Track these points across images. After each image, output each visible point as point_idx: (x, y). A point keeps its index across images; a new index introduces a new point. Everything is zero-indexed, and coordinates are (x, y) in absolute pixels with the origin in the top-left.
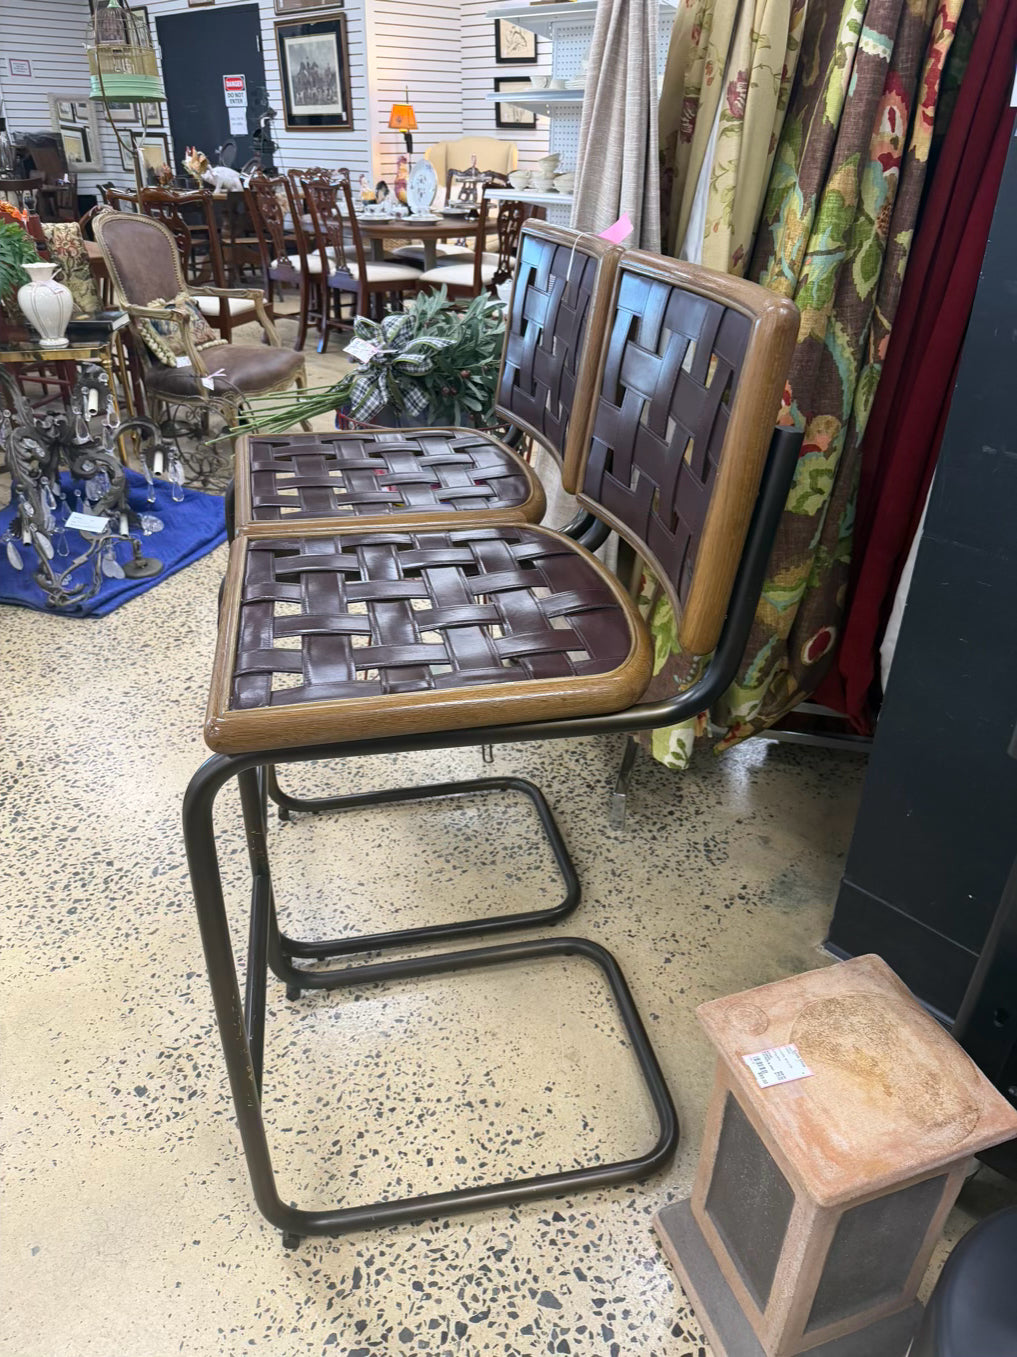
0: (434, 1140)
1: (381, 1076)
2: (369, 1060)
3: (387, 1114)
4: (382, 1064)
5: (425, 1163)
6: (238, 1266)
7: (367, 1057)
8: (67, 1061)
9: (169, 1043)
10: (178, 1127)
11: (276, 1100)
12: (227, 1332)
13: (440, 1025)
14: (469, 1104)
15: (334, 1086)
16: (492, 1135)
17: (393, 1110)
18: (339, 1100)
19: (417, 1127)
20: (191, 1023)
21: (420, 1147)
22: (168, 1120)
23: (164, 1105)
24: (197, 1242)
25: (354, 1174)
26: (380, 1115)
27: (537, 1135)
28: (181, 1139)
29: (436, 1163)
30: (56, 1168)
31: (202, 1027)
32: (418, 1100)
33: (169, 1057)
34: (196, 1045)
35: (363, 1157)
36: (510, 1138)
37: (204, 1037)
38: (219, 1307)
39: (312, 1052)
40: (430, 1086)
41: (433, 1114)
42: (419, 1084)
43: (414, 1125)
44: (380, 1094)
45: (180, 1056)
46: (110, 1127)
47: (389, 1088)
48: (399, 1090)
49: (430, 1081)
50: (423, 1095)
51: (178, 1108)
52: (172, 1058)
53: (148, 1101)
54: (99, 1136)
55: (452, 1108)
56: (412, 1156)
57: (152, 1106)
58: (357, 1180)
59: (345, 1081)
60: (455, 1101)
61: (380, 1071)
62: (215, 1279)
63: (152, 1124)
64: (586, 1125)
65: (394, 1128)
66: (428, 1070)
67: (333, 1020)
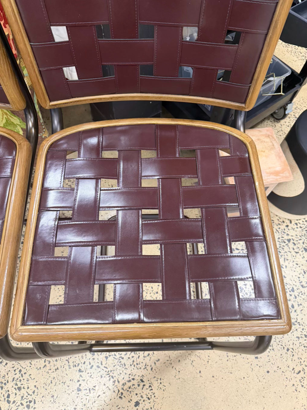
6: (209, 356)
9: (115, 394)
10: (155, 385)
12: (228, 358)
20: (106, 386)
22: (152, 390)
23: (145, 393)
24: (200, 372)
28: (161, 383)
33: (122, 394)
34: (118, 382)
37: (115, 379)
38: (221, 362)
45: (123, 389)
51: (147, 386)
53: (142, 400)
57: (145, 398)
62: (212, 364)
63: (153, 396)
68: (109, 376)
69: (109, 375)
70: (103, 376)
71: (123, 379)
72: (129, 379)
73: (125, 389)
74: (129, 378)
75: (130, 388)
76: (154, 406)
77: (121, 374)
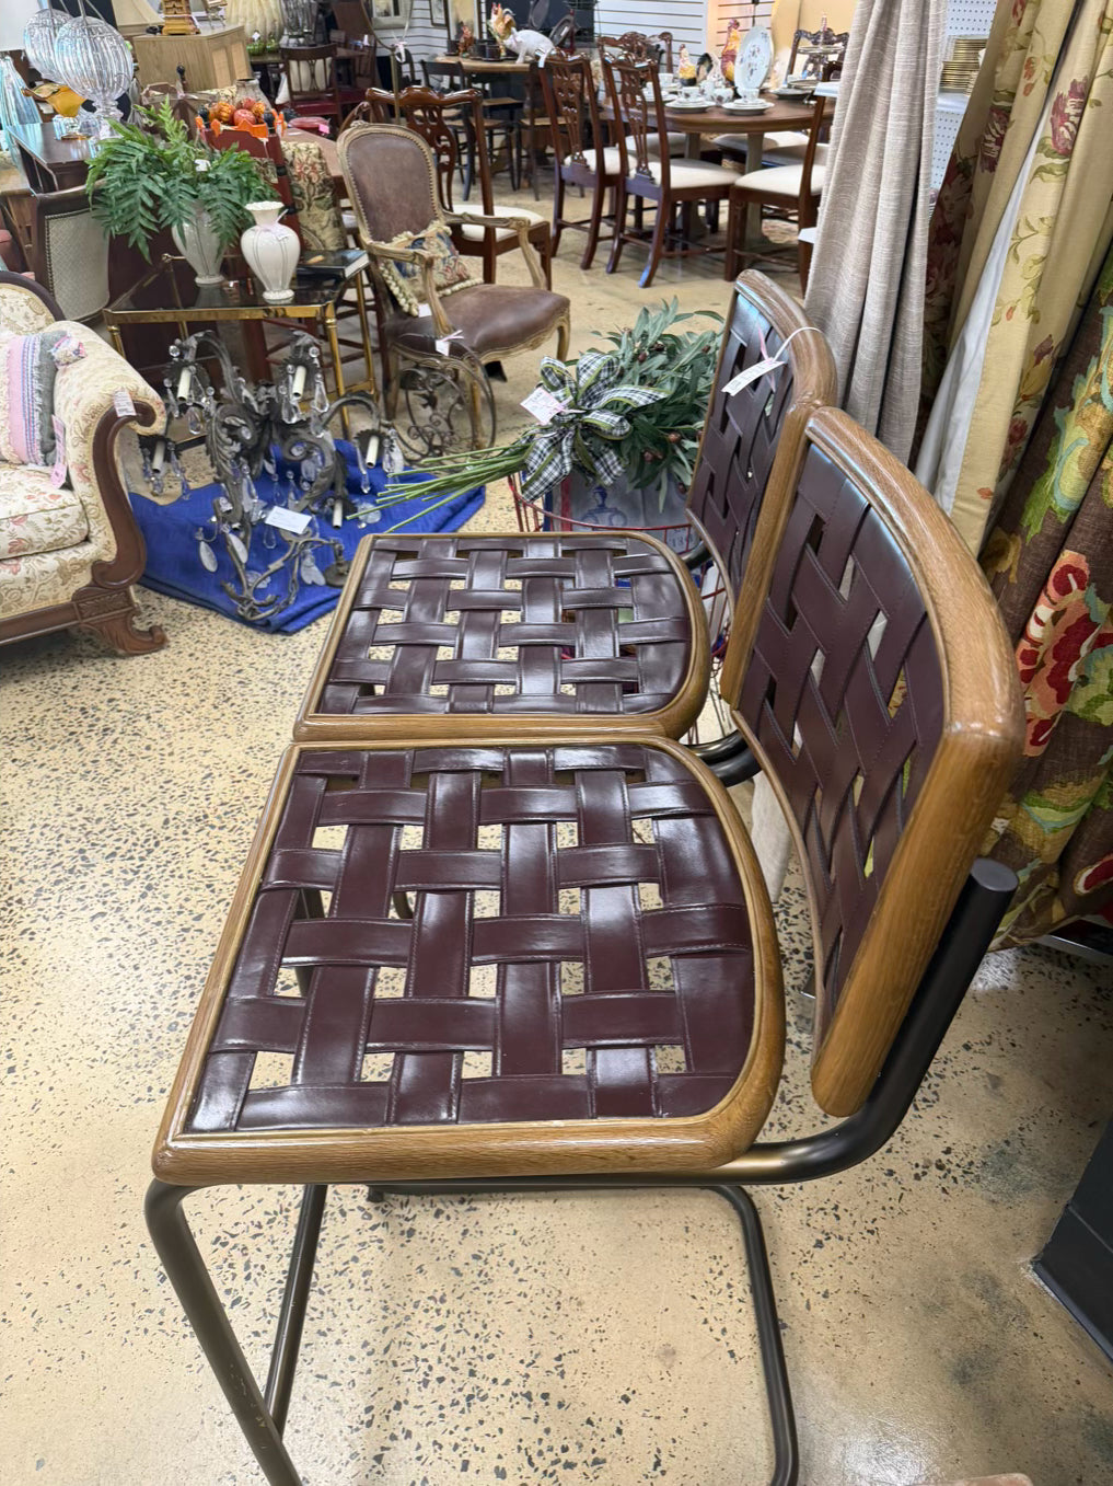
0: (476, 1435)
1: (439, 1329)
2: (431, 1303)
3: (433, 1384)
4: (443, 1312)
5: (459, 1466)
7: (430, 1298)
8: (124, 1225)
11: (319, 1332)
13: (521, 1275)
14: (528, 1396)
15: (386, 1329)
16: (544, 1447)
17: (441, 1380)
18: (386, 1350)
19: (463, 1412)
21: (459, 1441)
25: (378, 1458)
26: (426, 1383)
27: (596, 1462)
29: (472, 1468)
30: (84, 1363)
31: (267, 1213)
32: (472, 1373)
33: (224, 1244)
35: (393, 1437)
36: (564, 1457)
37: (265, 1227)
39: (373, 1275)
40: (490, 1357)
41: (484, 1399)
42: (478, 1352)
43: (459, 1408)
44: (432, 1353)
45: (235, 1247)
46: (145, 1324)
47: (443, 1349)
48: (454, 1355)
49: (492, 1350)
50: (480, 1368)
52: (228, 1247)
54: (133, 1332)
55: (508, 1395)
56: (447, 1451)
58: (379, 1467)
59: (398, 1326)
60: (513, 1387)
61: (438, 1321)
64: (657, 1464)
65: (437, 1405)
66: (493, 1335)
67: (405, 1237)
68: (275, 1213)
69: (278, 1210)
70: (281, 1198)
71: (259, 1250)
72: (252, 1264)
73: (232, 1252)
74: (256, 1266)
75: (231, 1266)
76: (163, 1331)
77: (273, 1242)
